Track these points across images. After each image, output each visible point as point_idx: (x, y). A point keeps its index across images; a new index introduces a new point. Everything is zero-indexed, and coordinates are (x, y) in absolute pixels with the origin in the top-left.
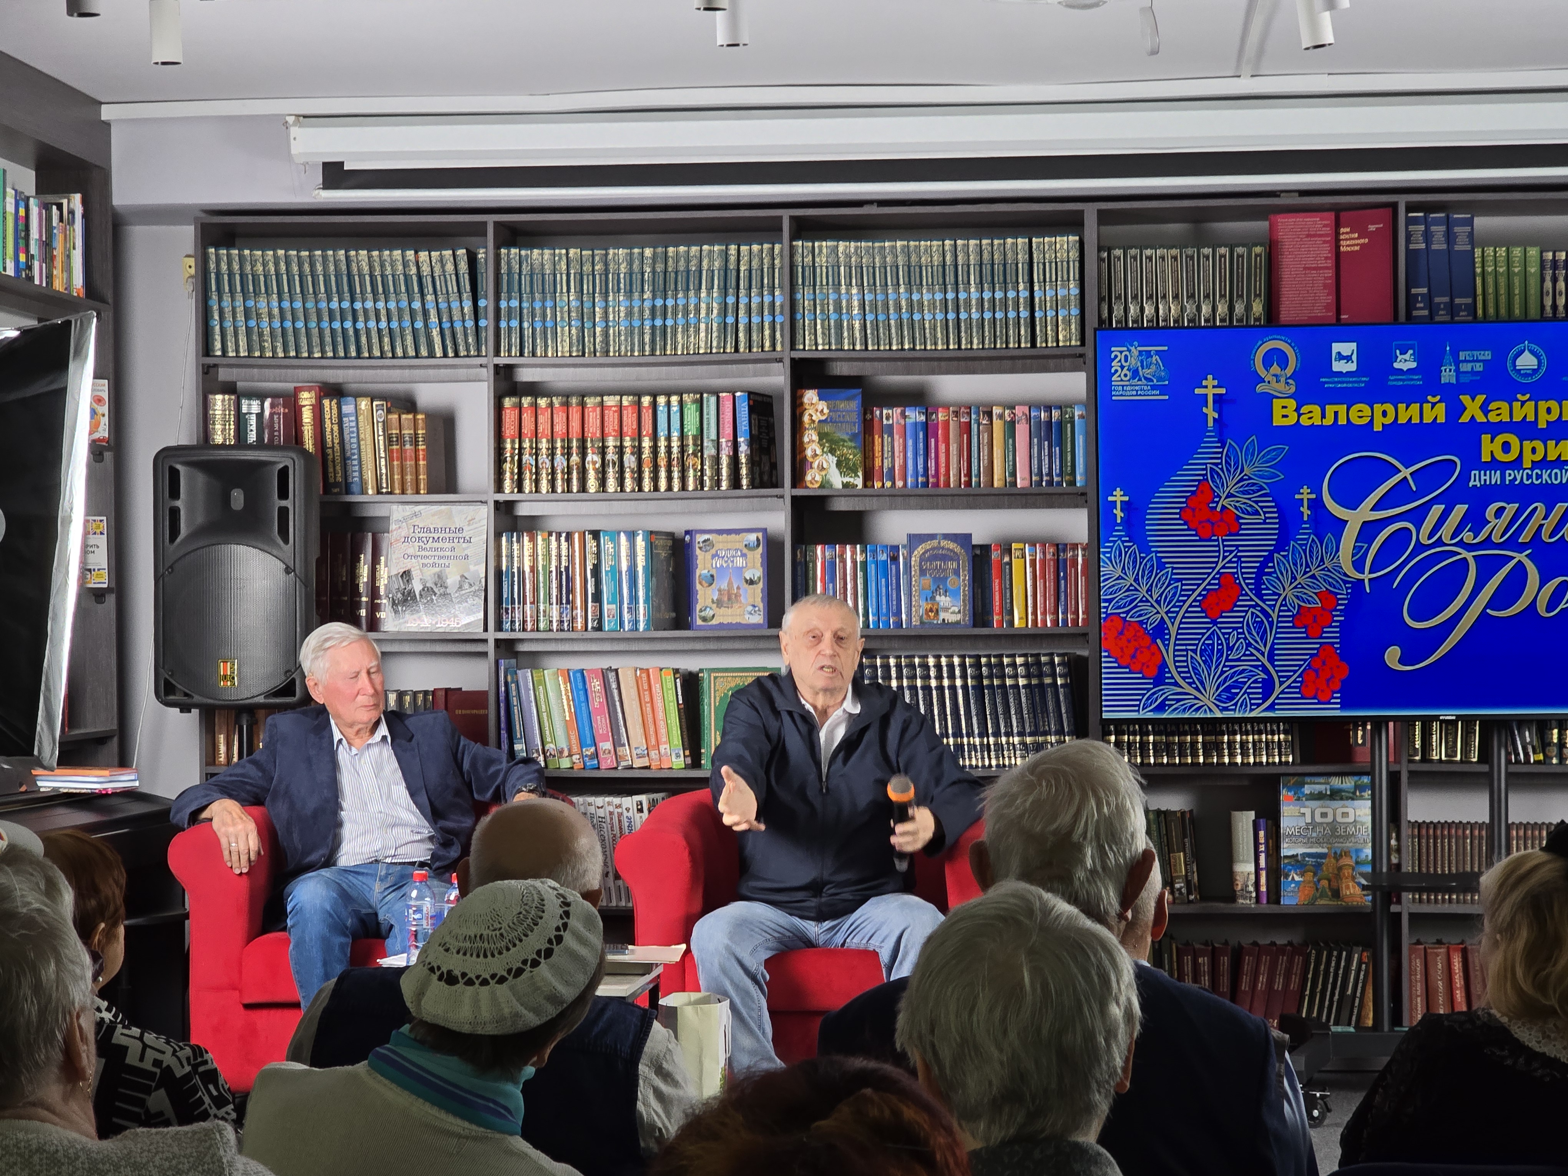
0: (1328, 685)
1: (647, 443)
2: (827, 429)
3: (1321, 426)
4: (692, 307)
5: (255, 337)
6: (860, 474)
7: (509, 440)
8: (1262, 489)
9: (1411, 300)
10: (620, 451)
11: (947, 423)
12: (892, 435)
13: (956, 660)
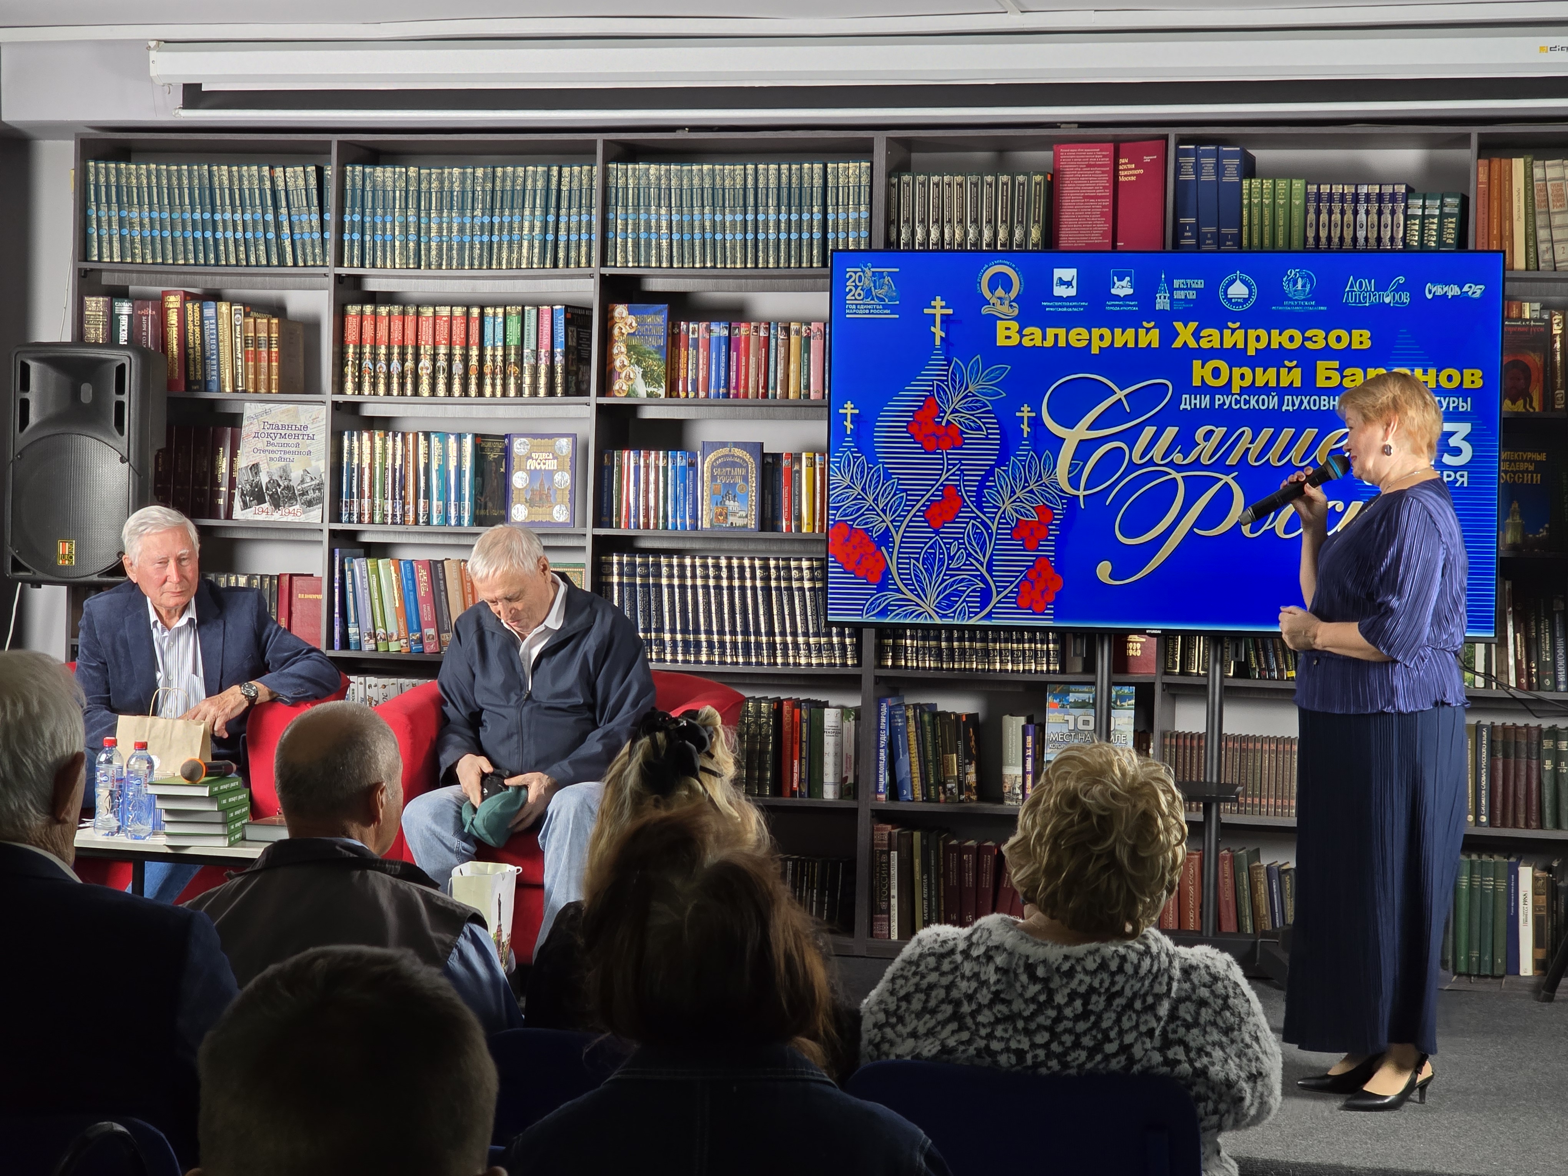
0: (1042, 596)
1: (474, 352)
2: (634, 342)
3: (1042, 348)
4: (516, 225)
5: (128, 245)
6: (663, 385)
7: (351, 346)
8: (985, 406)
9: (1178, 230)
10: (450, 357)
11: (748, 338)
12: (697, 348)
13: (747, 562)
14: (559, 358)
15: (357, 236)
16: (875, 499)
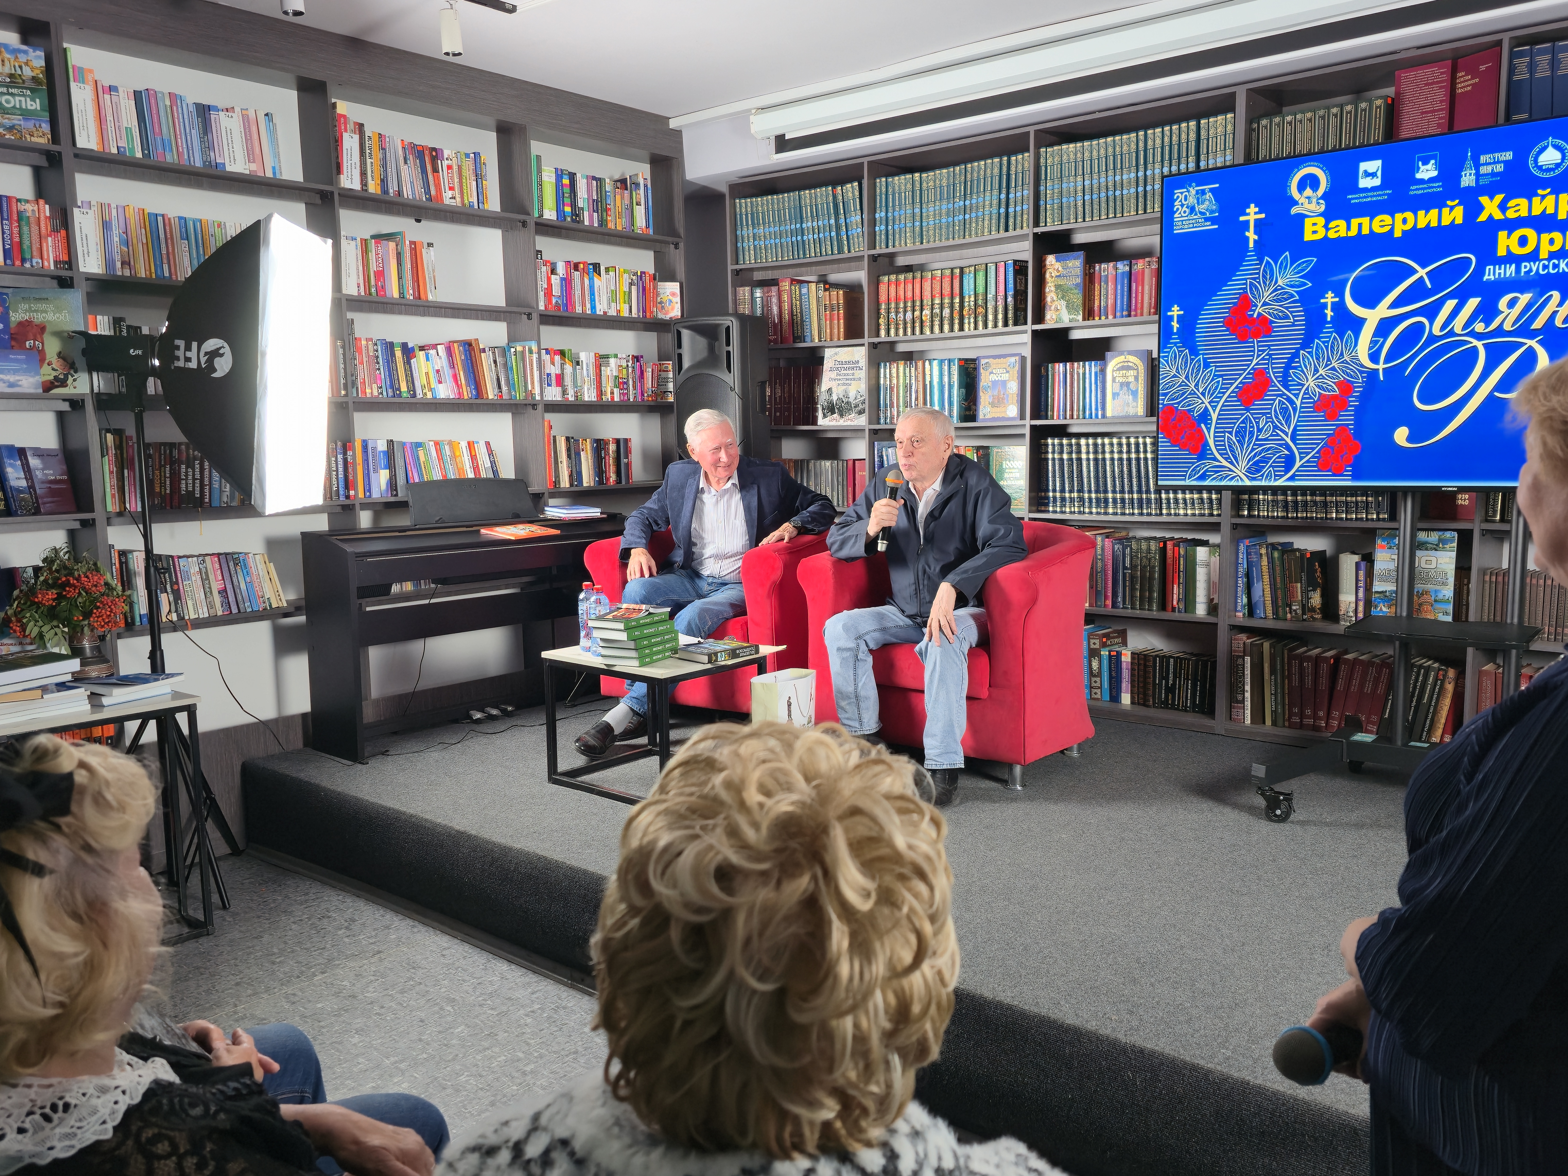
0: (1342, 459)
1: (957, 301)
2: (1060, 281)
3: (1347, 239)
4: (980, 206)
5: (758, 251)
6: (1082, 312)
7: (882, 304)
8: (1292, 296)
10: (942, 306)
11: (1143, 271)
12: (1107, 283)
13: (1141, 440)
14: (1010, 299)
15: (883, 227)
16: (1197, 385)
